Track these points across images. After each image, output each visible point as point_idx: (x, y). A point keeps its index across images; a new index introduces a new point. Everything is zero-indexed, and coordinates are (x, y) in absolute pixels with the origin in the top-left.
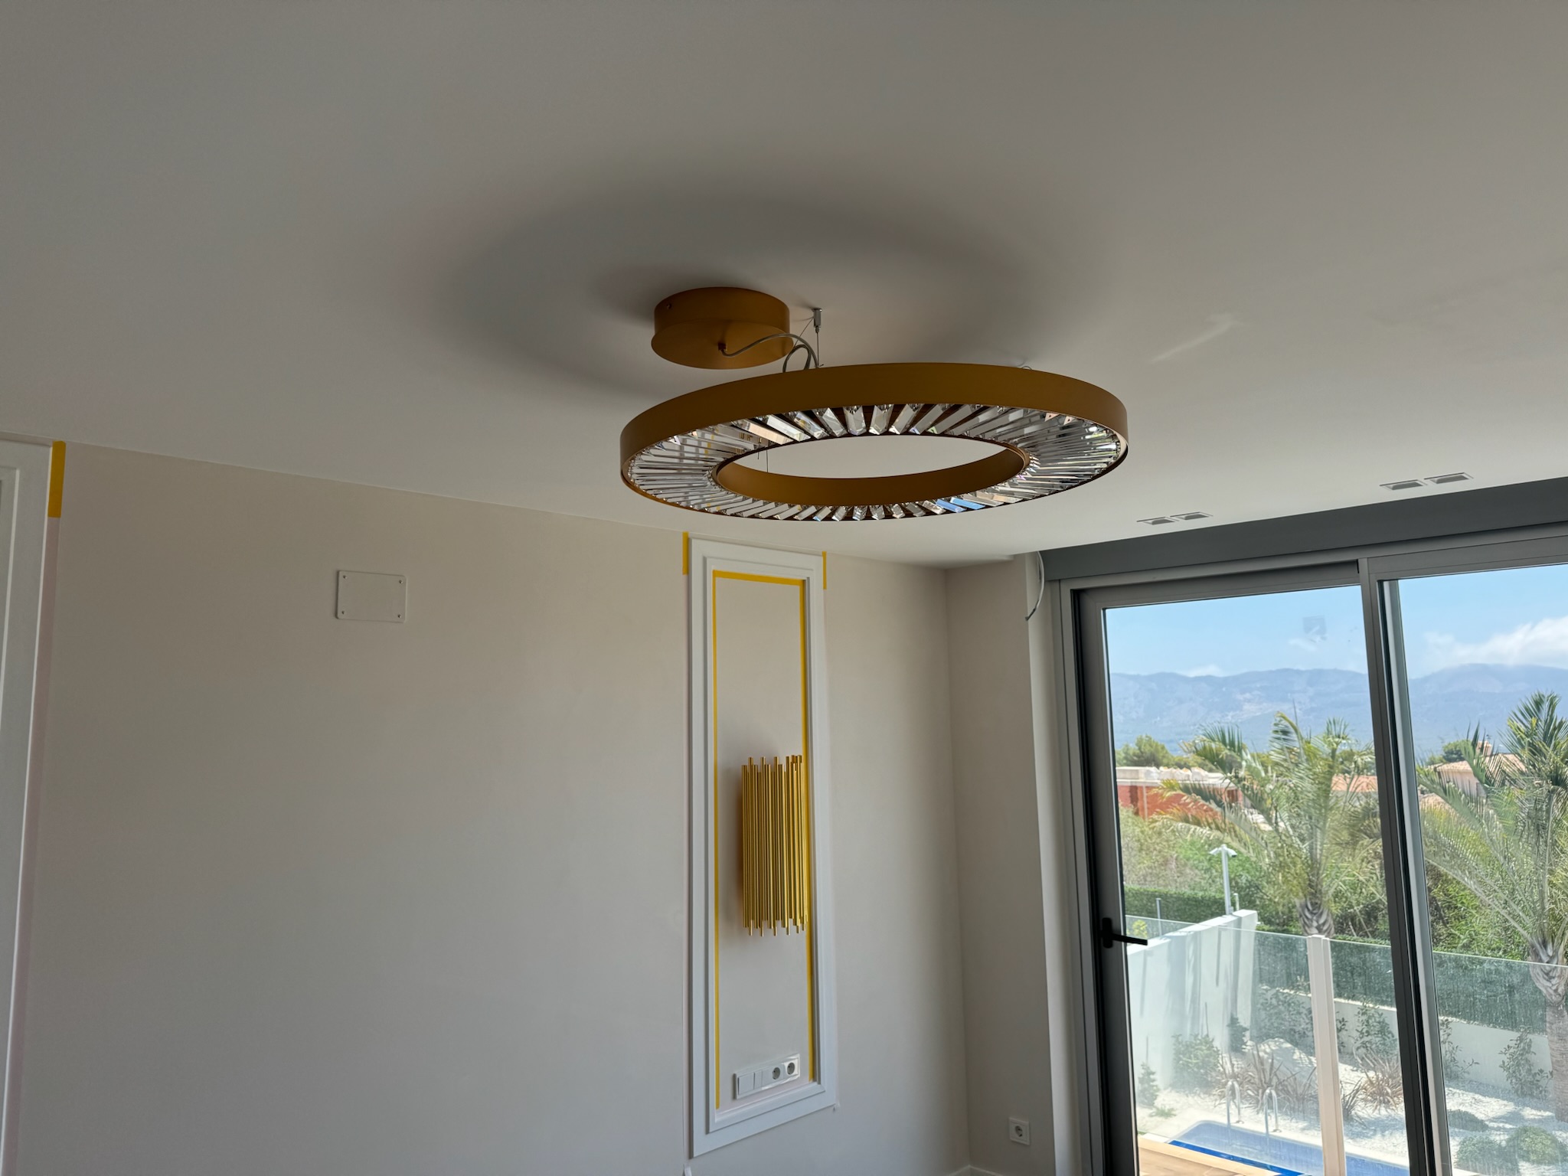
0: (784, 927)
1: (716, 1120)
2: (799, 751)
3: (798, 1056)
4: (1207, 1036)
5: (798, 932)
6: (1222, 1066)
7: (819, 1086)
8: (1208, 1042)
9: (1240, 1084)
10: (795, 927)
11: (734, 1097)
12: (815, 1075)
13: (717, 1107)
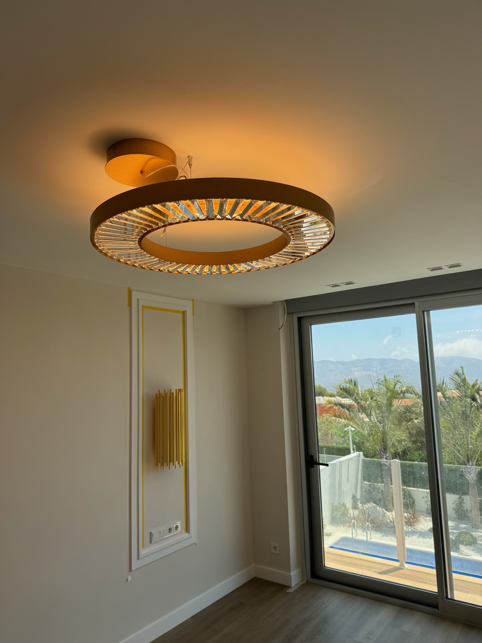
0: (174, 465)
1: (142, 553)
2: (182, 387)
3: (180, 522)
4: (344, 503)
5: (180, 467)
6: (350, 515)
7: (189, 535)
8: (344, 505)
9: (357, 521)
10: (179, 465)
11: (151, 542)
12: (187, 530)
13: (143, 547)
